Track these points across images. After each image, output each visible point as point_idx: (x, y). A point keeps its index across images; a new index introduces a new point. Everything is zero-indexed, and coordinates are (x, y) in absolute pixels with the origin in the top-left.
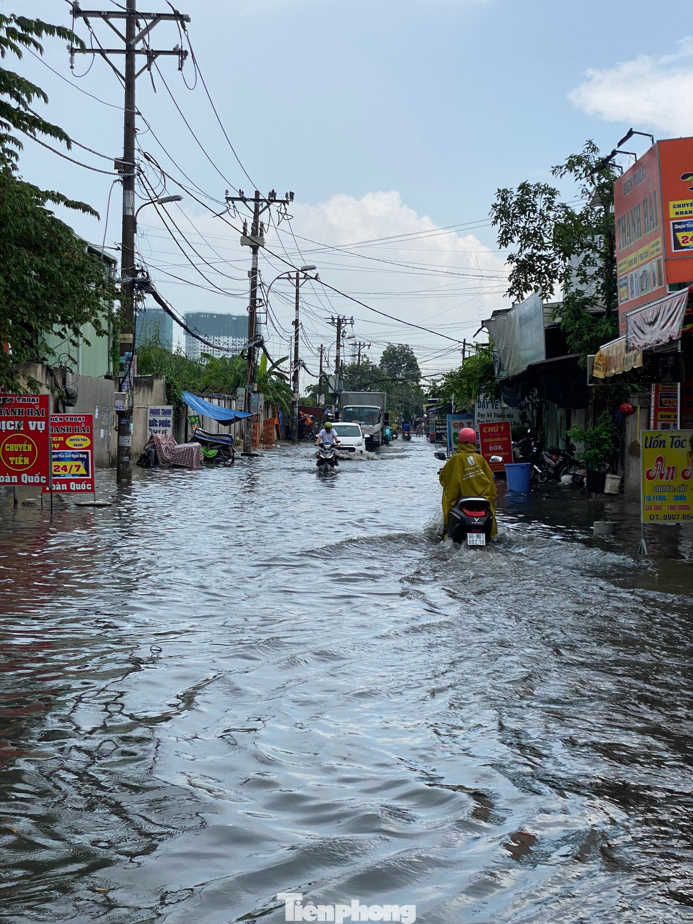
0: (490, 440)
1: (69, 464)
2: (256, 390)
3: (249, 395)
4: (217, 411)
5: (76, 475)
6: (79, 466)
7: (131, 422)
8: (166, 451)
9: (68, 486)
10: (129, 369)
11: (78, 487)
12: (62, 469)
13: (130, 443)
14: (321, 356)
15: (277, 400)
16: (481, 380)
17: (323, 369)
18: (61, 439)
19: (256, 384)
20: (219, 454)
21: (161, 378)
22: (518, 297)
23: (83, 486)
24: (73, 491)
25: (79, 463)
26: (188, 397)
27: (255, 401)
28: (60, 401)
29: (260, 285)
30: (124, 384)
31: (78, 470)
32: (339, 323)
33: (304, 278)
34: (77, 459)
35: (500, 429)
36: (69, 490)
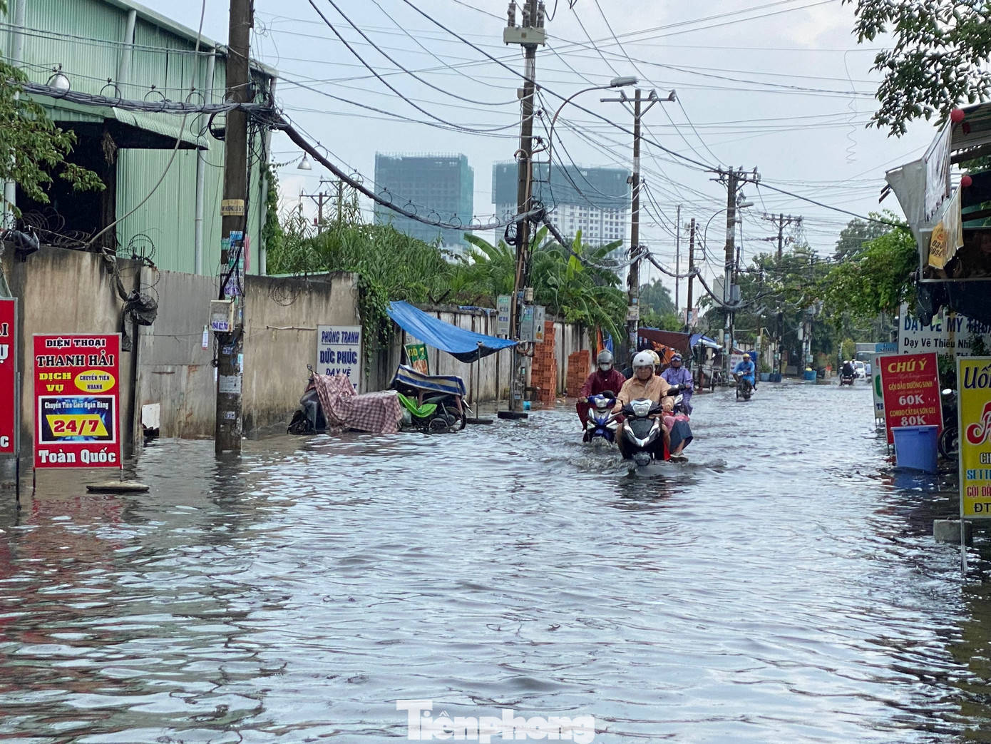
0: (900, 386)
1: (79, 418)
2: (530, 298)
3: (519, 308)
4: (453, 337)
5: (91, 437)
6: (96, 422)
7: (240, 351)
8: (336, 404)
9: (78, 457)
10: (237, 260)
11: (95, 457)
12: (68, 427)
13: (238, 388)
14: (692, 240)
15: (597, 318)
16: (899, 278)
17: (695, 262)
18: (69, 376)
19: (531, 289)
20: (439, 410)
21: (348, 278)
22: (894, 128)
23: (102, 457)
24: (85, 465)
25: (96, 417)
26: (399, 312)
27: (529, 319)
28: (128, 316)
29: (539, 113)
30: (228, 286)
31: (93, 430)
32: (733, 179)
33: (649, 99)
34: (92, 411)
35: (918, 366)
36: (79, 463)
